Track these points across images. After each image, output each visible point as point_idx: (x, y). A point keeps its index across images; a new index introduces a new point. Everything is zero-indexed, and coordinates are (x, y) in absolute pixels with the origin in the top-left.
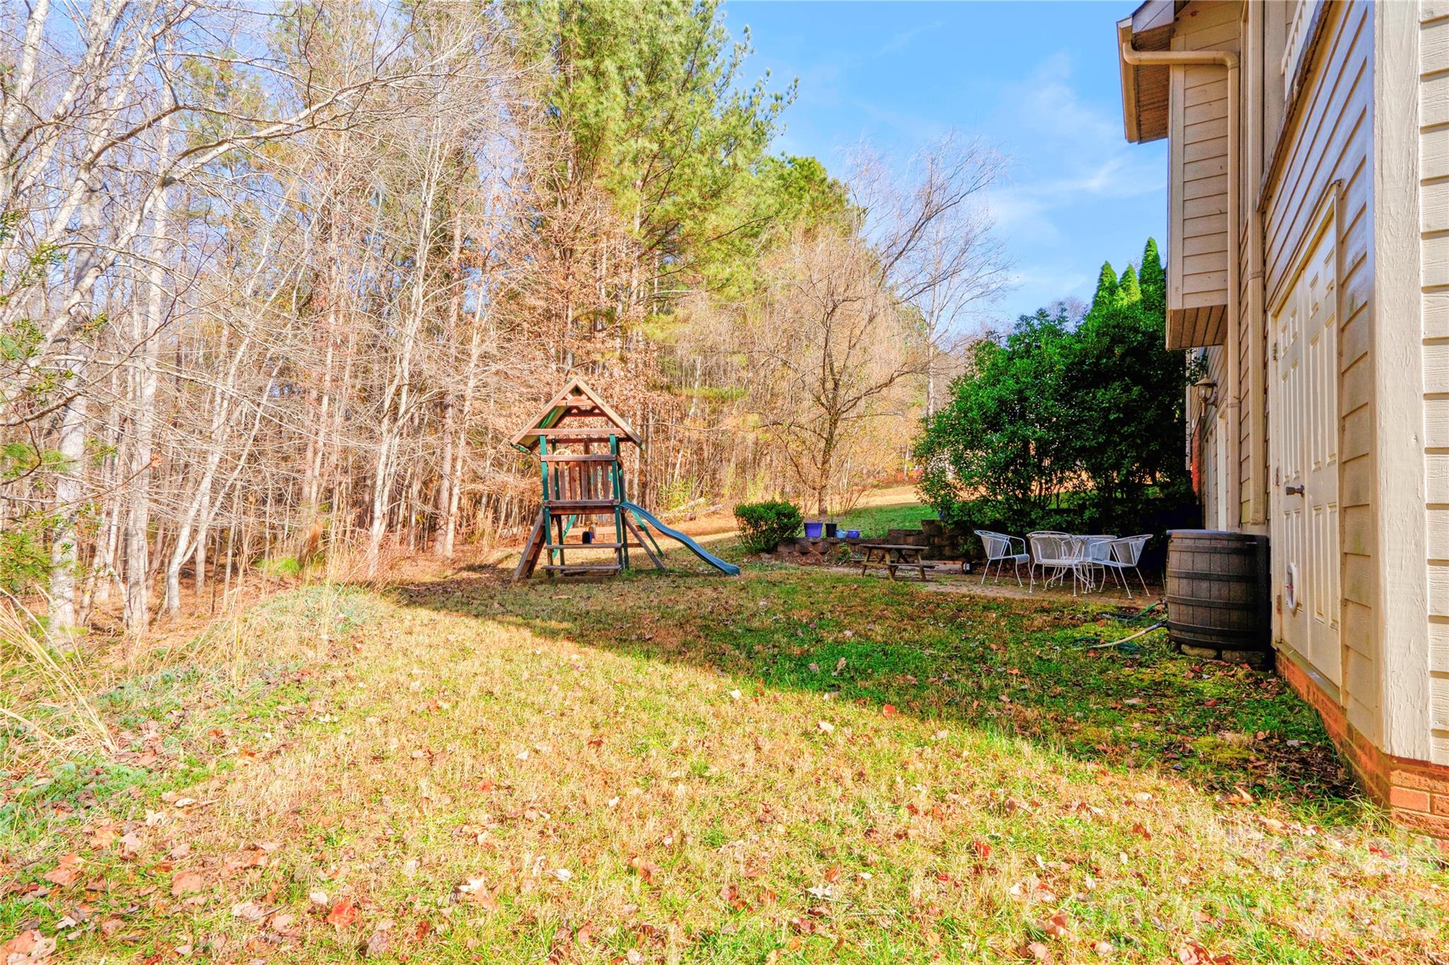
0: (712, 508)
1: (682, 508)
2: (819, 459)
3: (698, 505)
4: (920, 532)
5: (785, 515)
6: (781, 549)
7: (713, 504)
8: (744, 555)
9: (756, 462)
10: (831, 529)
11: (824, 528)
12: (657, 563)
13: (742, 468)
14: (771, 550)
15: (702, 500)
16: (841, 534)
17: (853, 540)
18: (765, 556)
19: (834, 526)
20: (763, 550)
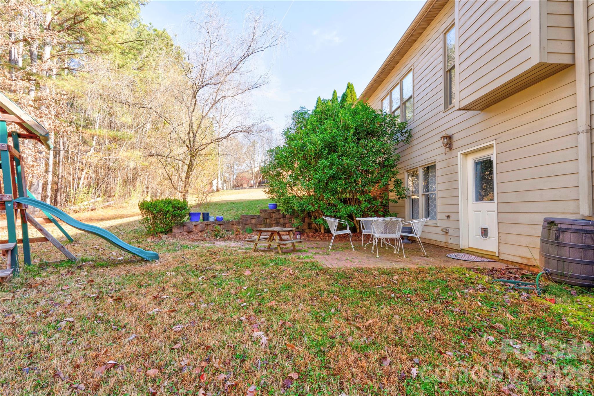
0: (107, 204)
1: (85, 203)
2: (183, 175)
3: (97, 202)
4: (259, 217)
5: (178, 208)
6: (175, 231)
7: (108, 201)
8: (147, 235)
9: (134, 179)
10: (206, 216)
11: (201, 216)
12: (66, 254)
13: (126, 182)
14: (168, 231)
15: (100, 199)
16: (212, 219)
17: (219, 221)
18: (164, 236)
19: (208, 214)
20: (162, 232)
